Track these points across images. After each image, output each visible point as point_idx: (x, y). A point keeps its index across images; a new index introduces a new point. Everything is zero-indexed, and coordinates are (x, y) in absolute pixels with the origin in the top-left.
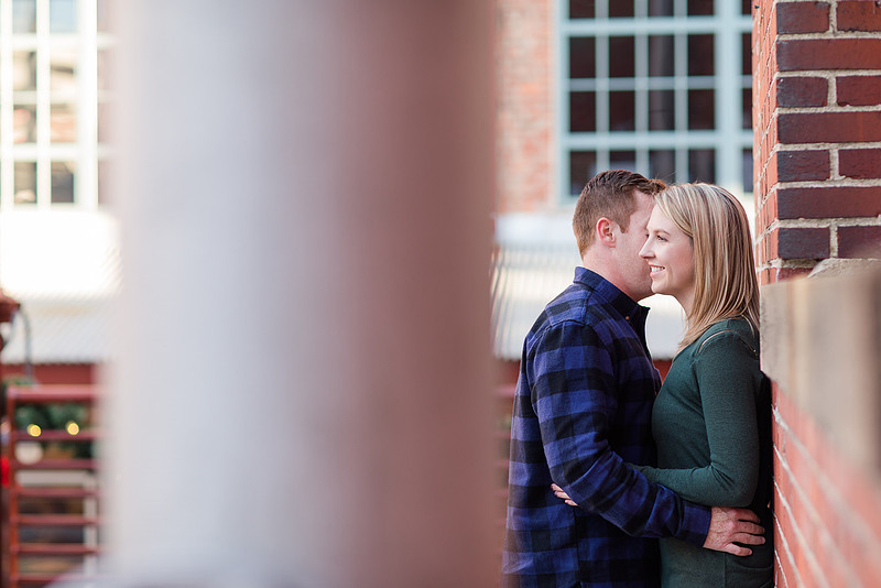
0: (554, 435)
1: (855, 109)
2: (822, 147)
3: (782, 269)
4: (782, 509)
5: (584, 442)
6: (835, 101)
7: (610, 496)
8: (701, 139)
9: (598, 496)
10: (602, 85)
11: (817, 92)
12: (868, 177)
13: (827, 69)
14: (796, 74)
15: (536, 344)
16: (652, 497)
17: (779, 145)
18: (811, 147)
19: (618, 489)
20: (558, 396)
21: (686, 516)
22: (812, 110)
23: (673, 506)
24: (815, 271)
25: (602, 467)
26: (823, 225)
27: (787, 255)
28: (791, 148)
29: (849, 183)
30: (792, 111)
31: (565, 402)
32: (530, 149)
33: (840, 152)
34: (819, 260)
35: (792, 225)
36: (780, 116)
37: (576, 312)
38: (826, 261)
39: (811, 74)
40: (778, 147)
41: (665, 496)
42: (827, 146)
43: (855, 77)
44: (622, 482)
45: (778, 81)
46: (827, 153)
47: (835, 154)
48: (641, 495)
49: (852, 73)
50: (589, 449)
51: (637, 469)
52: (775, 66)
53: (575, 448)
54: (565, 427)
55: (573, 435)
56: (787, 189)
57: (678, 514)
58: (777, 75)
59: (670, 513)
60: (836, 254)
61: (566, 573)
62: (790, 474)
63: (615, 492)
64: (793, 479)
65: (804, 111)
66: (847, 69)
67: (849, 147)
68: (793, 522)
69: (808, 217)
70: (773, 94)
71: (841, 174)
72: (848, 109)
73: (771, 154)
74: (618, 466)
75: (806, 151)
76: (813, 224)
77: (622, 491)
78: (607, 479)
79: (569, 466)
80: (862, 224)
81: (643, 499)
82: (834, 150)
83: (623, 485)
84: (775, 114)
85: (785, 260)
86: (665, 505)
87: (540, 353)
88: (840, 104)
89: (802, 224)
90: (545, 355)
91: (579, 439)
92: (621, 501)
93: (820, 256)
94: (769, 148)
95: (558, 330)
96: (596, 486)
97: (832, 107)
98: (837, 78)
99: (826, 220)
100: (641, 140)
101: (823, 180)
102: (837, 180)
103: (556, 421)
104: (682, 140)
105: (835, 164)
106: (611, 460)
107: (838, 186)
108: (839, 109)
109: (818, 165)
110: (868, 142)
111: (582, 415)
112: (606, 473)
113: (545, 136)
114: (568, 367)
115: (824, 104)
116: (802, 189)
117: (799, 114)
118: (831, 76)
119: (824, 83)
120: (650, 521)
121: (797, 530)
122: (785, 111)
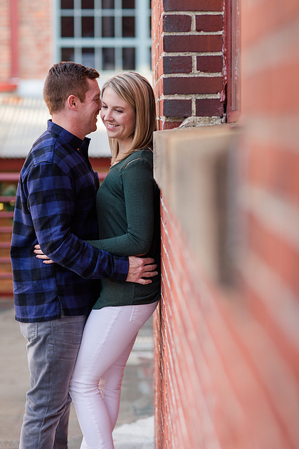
0: (39, 227)
1: (206, 34)
2: (188, 54)
3: (165, 122)
4: (164, 255)
5: (56, 231)
6: (195, 29)
7: (72, 260)
8: (128, 42)
9: (65, 260)
10: (78, 13)
11: (184, 23)
12: (212, 72)
13: (190, 11)
14: (173, 13)
15: (27, 175)
16: (95, 258)
17: (164, 53)
18: (182, 54)
19: (76, 256)
20: (41, 205)
21: (115, 265)
22: (182, 34)
23: (107, 261)
24: (184, 124)
25: (66, 245)
26: (188, 98)
27: (169, 114)
28: (171, 55)
29: (202, 75)
30: (172, 34)
31: (44, 209)
32: (40, 46)
33: (197, 57)
34: (186, 117)
35: (171, 98)
36: (165, 36)
37: (47, 156)
38: (189, 118)
39: (182, 13)
40: (164, 54)
41: (103, 256)
42: (190, 54)
43: (206, 15)
44: (77, 251)
45: (164, 17)
46: (190, 57)
47: (195, 59)
48: (89, 257)
49: (204, 13)
50: (58, 235)
51: (86, 242)
52: (162, 8)
53: (51, 234)
54: (46, 223)
55: (50, 227)
56: (169, 78)
57: (111, 265)
58: (163, 13)
59: (106, 264)
60: (195, 114)
61: (50, 292)
62: (169, 238)
63: (74, 257)
64: (170, 241)
65: (178, 34)
66: (202, 11)
67: (203, 55)
68: (170, 266)
69: (180, 93)
70: (161, 24)
71: (198, 70)
72: (202, 33)
73: (160, 57)
74: (75, 242)
75: (179, 57)
76: (182, 97)
77: (79, 256)
78: (69, 251)
79: (49, 245)
80: (209, 98)
81: (91, 259)
82: (194, 56)
83: (78, 253)
84: (162, 36)
85: (167, 117)
86: (103, 261)
87: (29, 181)
88: (198, 30)
89: (177, 97)
90: (32, 182)
91: (53, 230)
92: (78, 262)
93: (186, 115)
94: (159, 54)
95: (38, 167)
96: (64, 255)
97: (193, 32)
98: (196, 16)
99: (189, 96)
100: (98, 42)
101: (188, 73)
102: (196, 73)
103: (40, 220)
104: (118, 42)
105: (195, 64)
106: (71, 240)
107: (196, 76)
108: (197, 34)
109: (185, 65)
110: (212, 52)
111: (54, 216)
112: (69, 248)
113: (48, 39)
114: (45, 189)
115: (189, 30)
116: (177, 78)
117: (175, 36)
118: (193, 15)
119: (189, 18)
120: (95, 270)
121: (171, 271)
122: (167, 34)
